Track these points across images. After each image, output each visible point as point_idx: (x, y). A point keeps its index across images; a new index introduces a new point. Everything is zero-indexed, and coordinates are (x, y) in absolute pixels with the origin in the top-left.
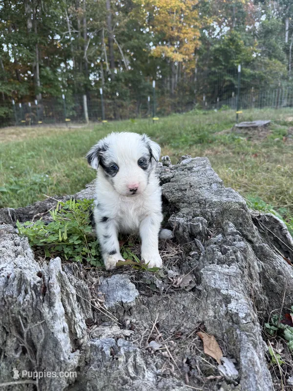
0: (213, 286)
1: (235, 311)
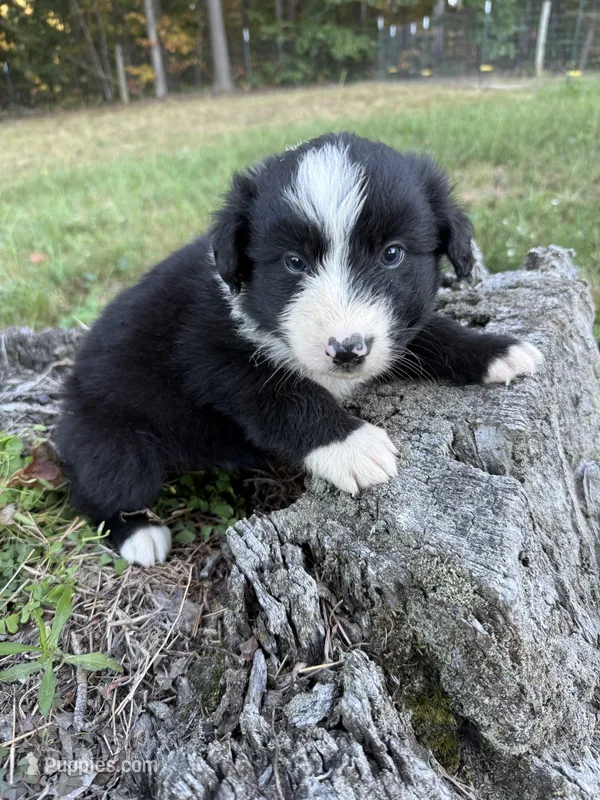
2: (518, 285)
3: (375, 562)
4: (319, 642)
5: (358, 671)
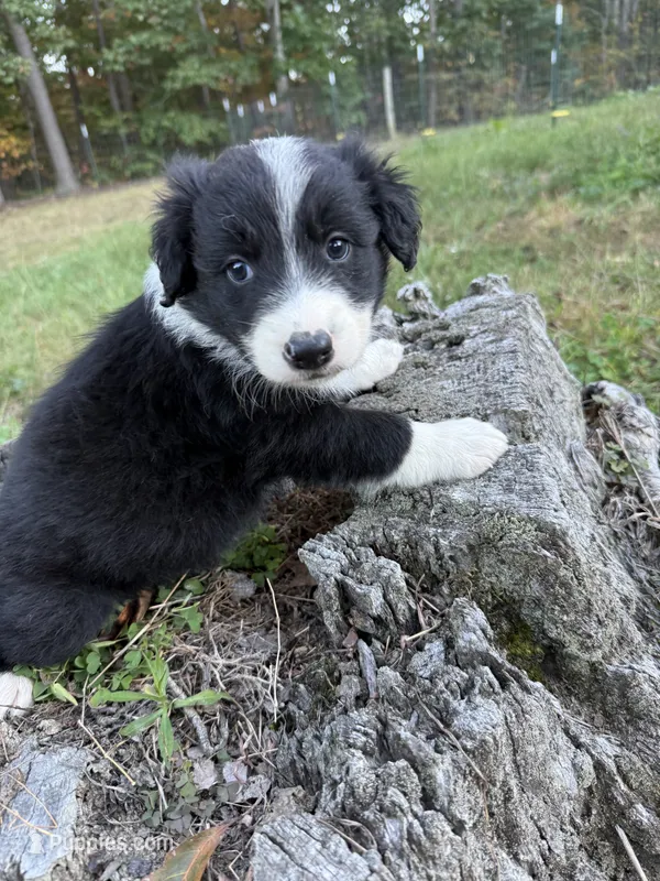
2: (478, 307)
3: (444, 536)
4: (412, 617)
5: (466, 611)
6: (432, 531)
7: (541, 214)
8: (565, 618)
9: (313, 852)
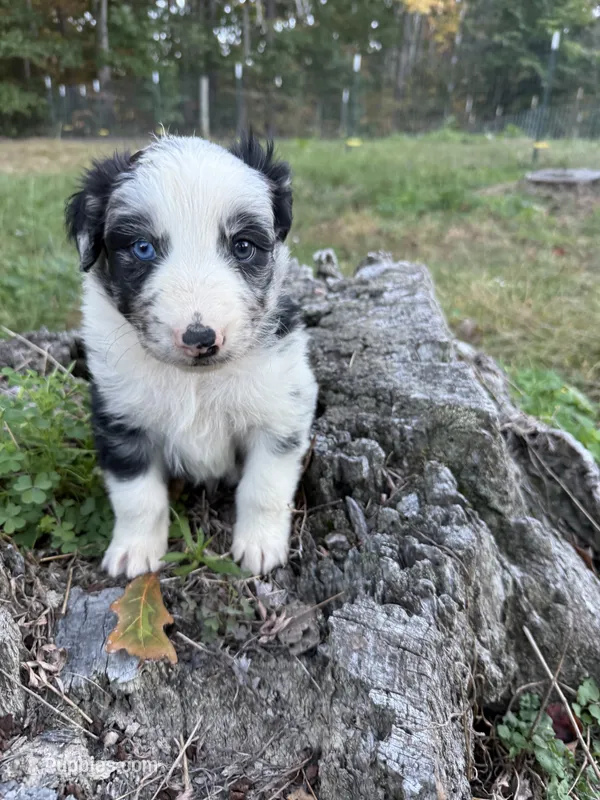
0: (353, 672)
1: (396, 768)
6: (396, 421)
7: (349, 222)
8: (492, 480)
9: (382, 620)
